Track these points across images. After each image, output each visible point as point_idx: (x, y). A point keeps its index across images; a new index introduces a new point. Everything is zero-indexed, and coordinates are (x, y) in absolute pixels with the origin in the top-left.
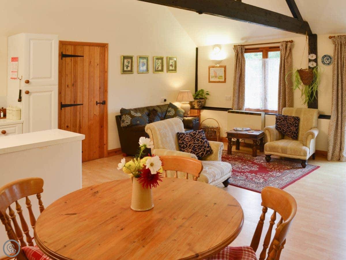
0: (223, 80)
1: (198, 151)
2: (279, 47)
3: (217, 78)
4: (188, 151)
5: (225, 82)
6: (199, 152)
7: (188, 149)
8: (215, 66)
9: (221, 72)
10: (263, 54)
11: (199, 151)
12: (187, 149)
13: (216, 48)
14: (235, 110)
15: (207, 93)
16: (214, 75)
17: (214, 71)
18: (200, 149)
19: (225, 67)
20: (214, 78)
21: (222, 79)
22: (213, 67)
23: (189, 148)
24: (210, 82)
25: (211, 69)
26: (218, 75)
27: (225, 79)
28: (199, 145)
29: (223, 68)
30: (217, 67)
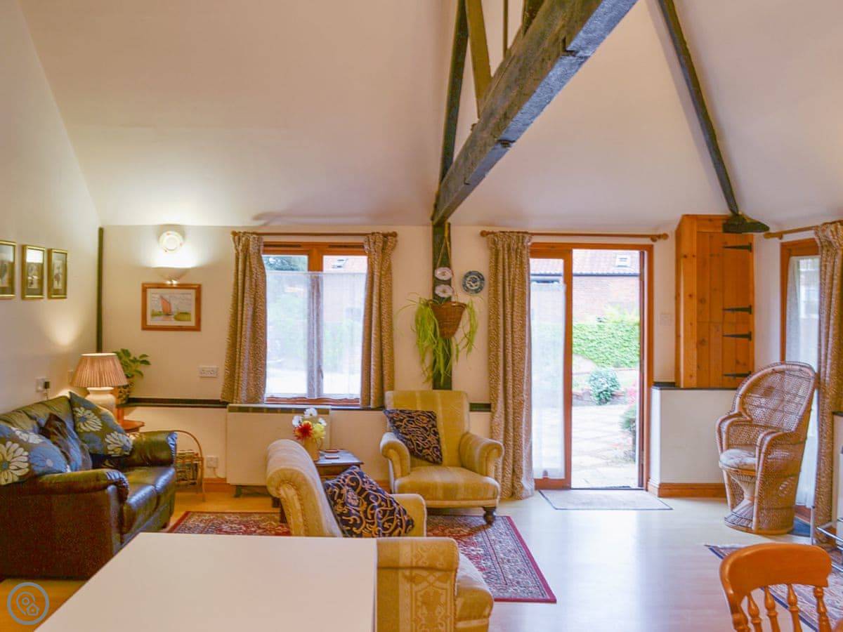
0: (192, 323)
1: (388, 527)
2: (361, 246)
3: (172, 316)
5: (197, 328)
6: (392, 529)
7: (367, 525)
8: (164, 284)
9: (183, 301)
10: (309, 259)
11: (390, 527)
12: (365, 527)
13: (168, 234)
14: (241, 403)
15: (144, 359)
16: (161, 310)
17: (162, 298)
19: (198, 289)
20: (162, 317)
21: (190, 320)
22: (158, 288)
23: (370, 523)
24: (145, 327)
25: (150, 291)
26: (174, 309)
27: (198, 320)
29: (193, 292)
30: (171, 287)
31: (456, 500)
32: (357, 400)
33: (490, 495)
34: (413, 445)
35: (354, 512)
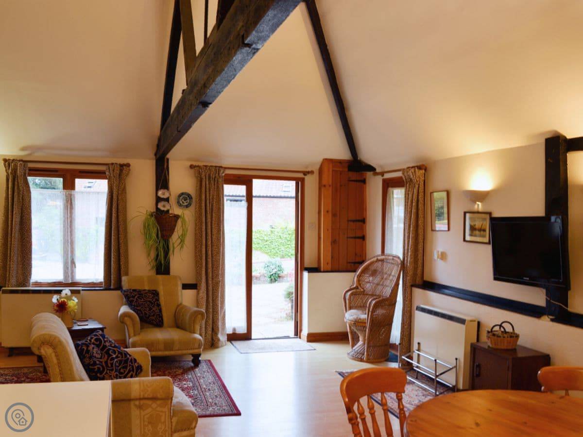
1: (123, 372)
4: (111, 376)
6: (126, 373)
7: (108, 371)
10: (64, 181)
11: (125, 371)
12: (107, 373)
14: (12, 287)
18: (126, 367)
23: (110, 370)
28: (121, 361)
31: (172, 350)
32: (101, 283)
33: (196, 345)
34: (142, 313)
35: (98, 362)
